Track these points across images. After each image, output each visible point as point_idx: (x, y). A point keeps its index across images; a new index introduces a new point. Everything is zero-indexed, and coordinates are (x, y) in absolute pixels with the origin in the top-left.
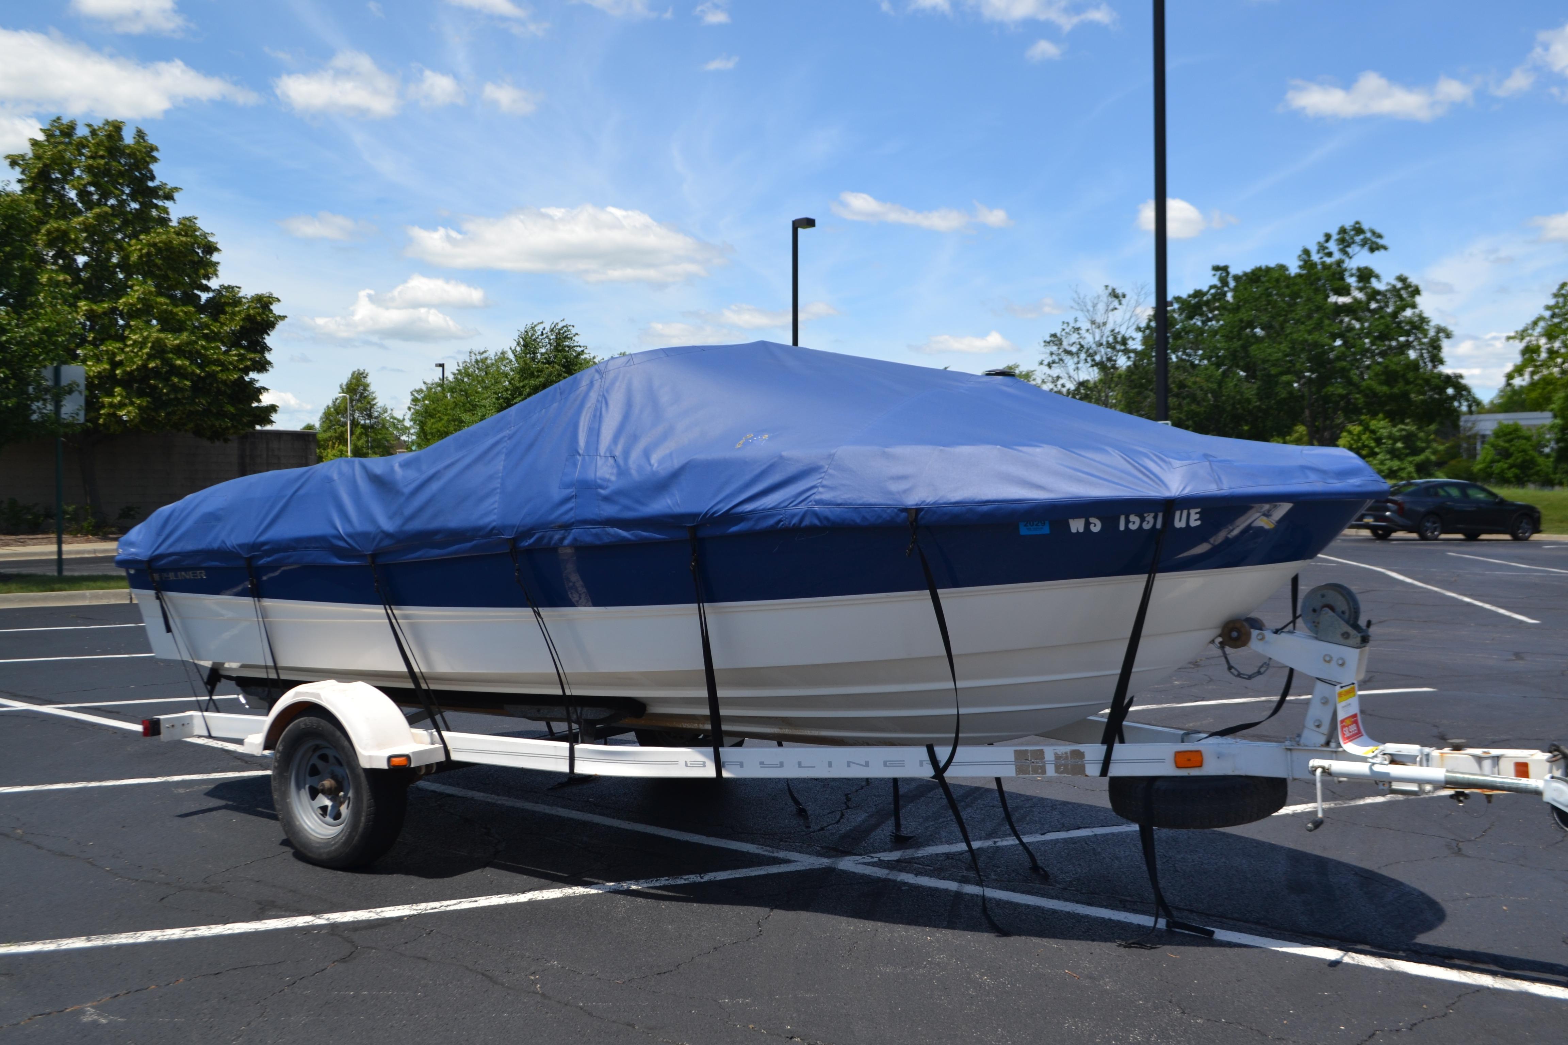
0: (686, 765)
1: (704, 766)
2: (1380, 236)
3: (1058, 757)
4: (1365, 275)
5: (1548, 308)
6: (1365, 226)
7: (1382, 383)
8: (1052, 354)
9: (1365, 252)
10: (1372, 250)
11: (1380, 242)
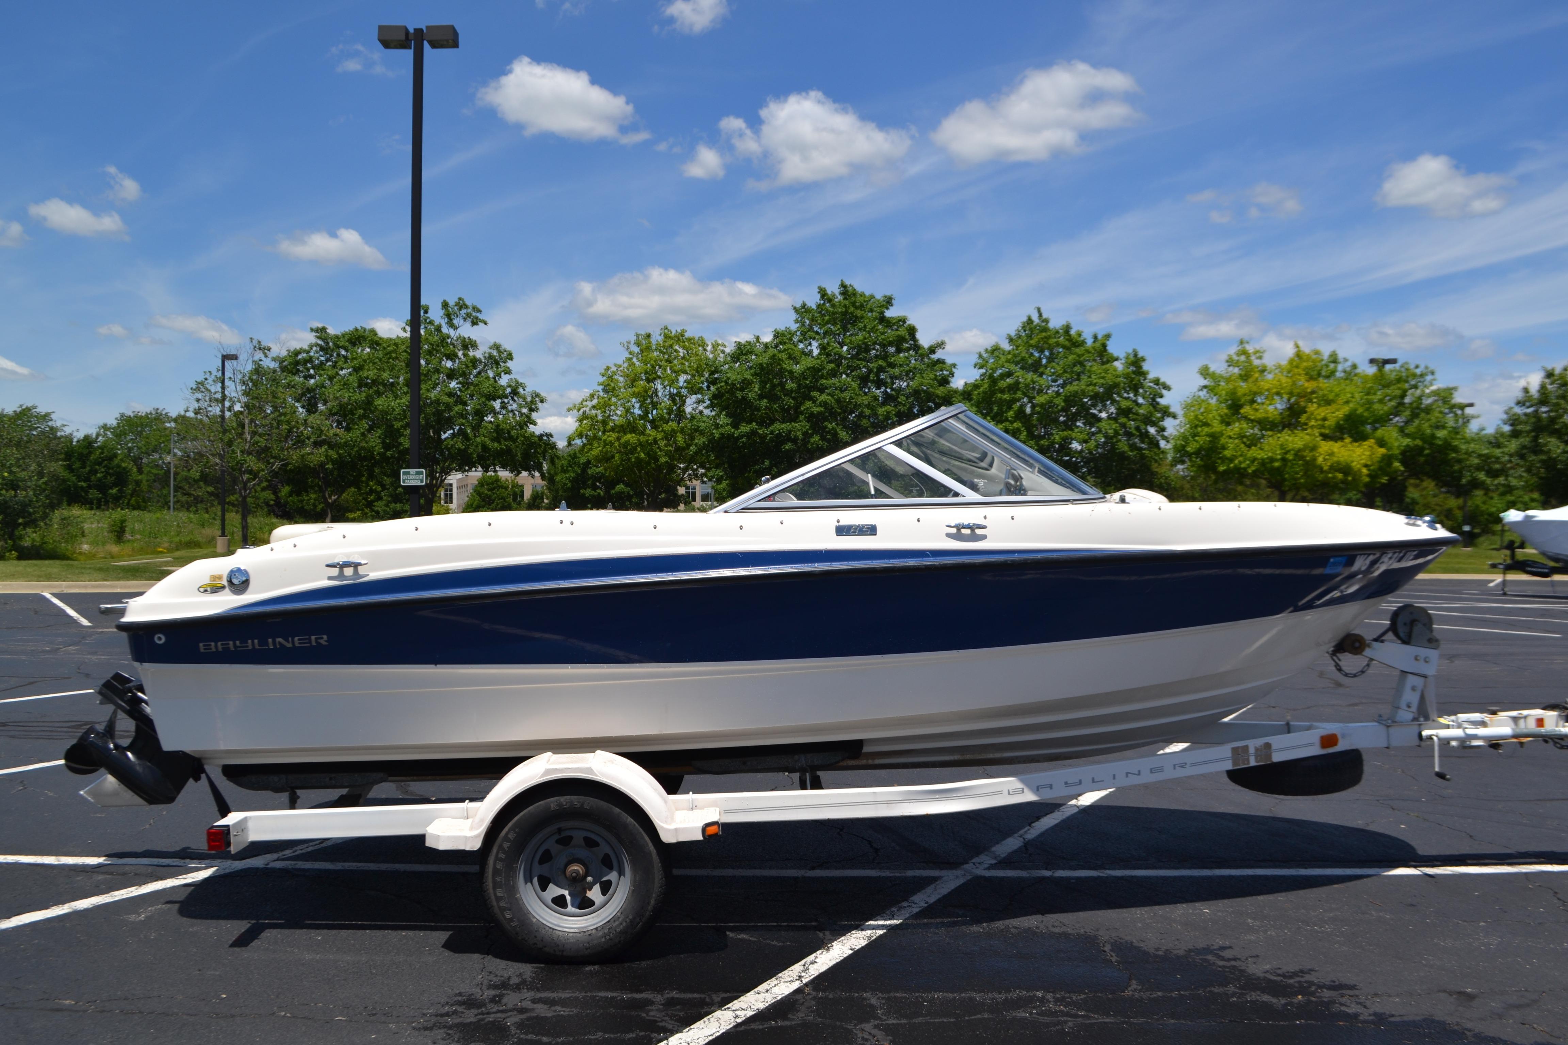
0: (1009, 794)
1: (1023, 792)
2: (479, 311)
3: (1257, 750)
4: (468, 344)
5: (600, 384)
6: (469, 303)
7: (493, 440)
8: (198, 400)
9: (468, 324)
10: (474, 323)
11: (480, 316)
